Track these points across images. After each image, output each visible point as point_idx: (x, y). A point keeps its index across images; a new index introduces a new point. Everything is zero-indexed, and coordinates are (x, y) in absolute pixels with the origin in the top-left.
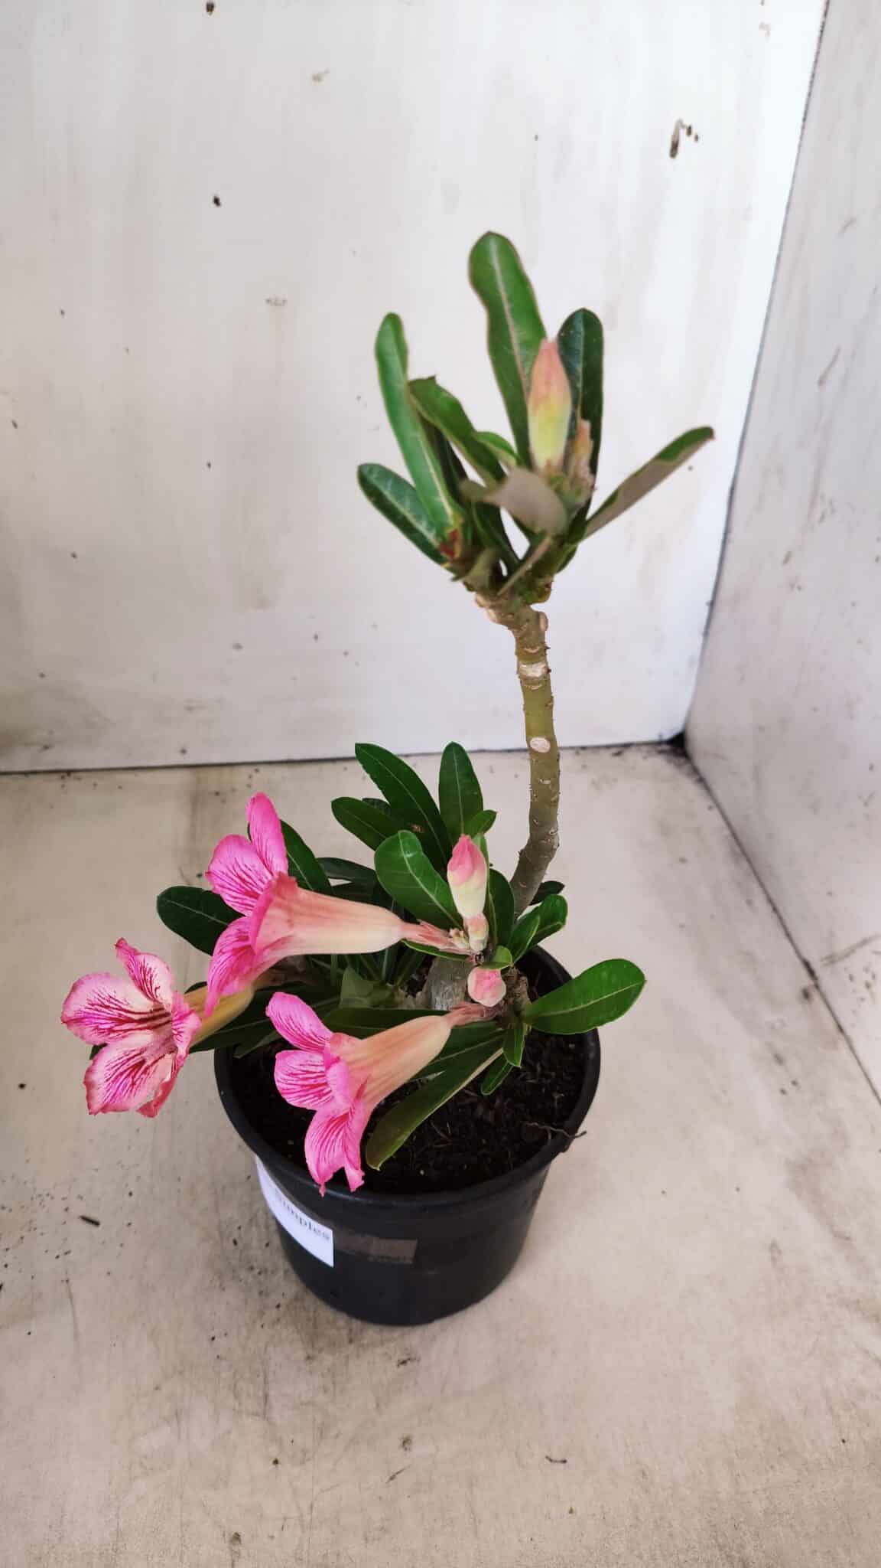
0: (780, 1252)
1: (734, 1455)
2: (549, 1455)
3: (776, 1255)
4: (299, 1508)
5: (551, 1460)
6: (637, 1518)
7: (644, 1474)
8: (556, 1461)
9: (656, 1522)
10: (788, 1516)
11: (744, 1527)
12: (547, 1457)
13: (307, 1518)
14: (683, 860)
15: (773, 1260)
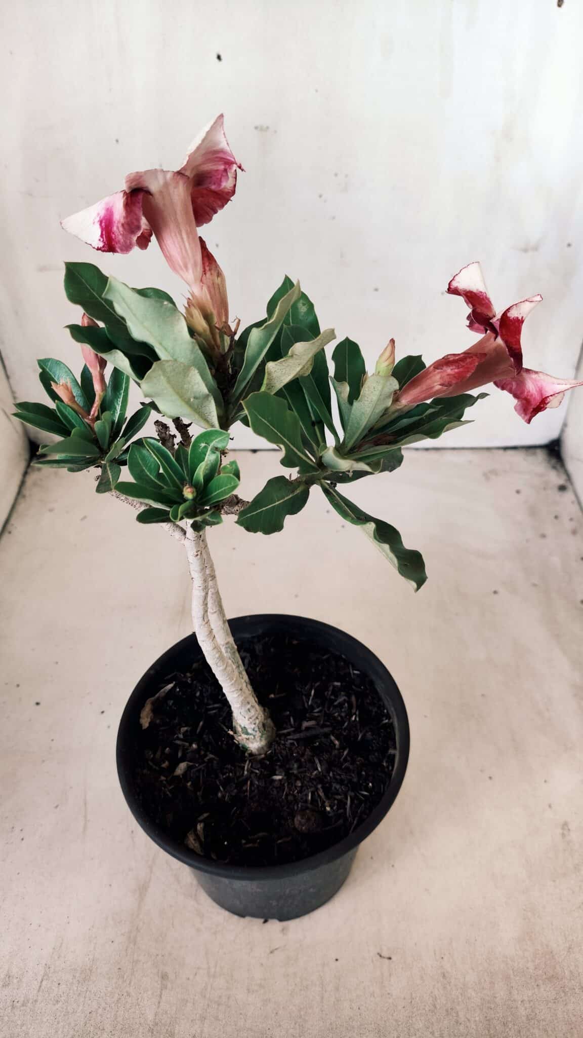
0: (569, 830)
1: (511, 972)
2: (380, 952)
3: (565, 832)
4: (208, 963)
5: (381, 956)
6: (435, 1007)
7: (444, 976)
8: (384, 958)
9: (447, 1011)
10: (544, 1023)
11: (510, 1025)
12: (378, 954)
13: (213, 970)
14: (543, 536)
15: (563, 835)
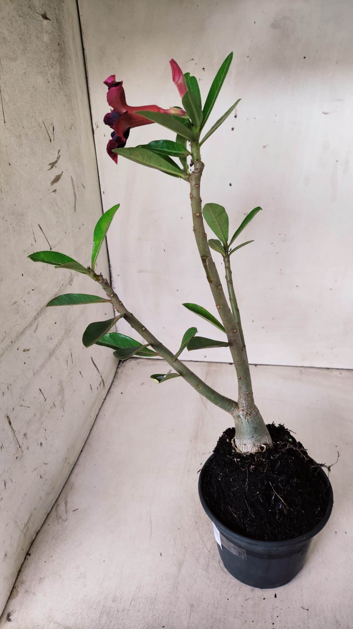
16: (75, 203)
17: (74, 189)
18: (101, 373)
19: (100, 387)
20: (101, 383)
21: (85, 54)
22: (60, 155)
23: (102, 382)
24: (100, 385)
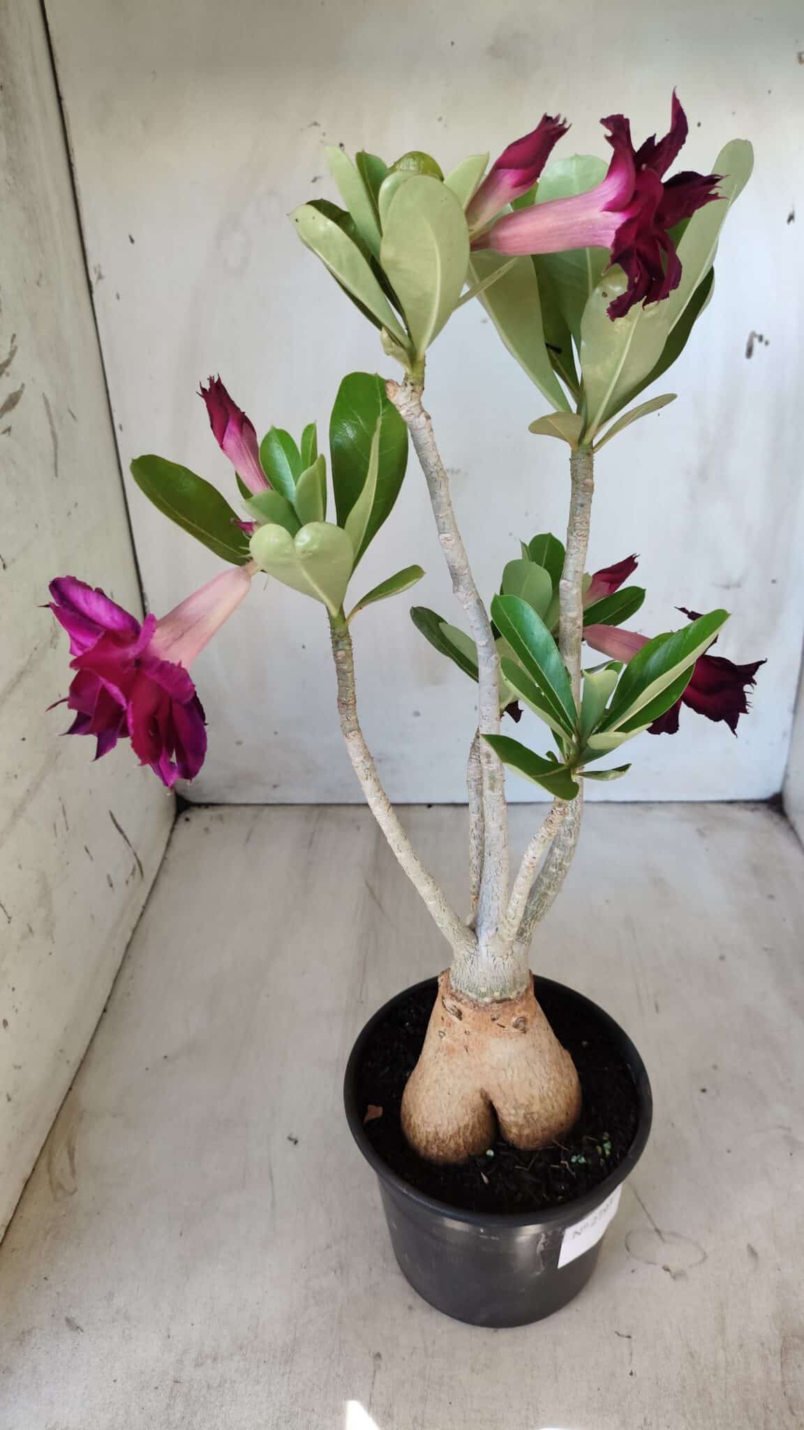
16: (56, 455)
17: (51, 423)
18: (133, 846)
19: (133, 878)
20: (134, 870)
21: (64, 110)
22: (16, 347)
23: (137, 868)
24: (133, 873)
